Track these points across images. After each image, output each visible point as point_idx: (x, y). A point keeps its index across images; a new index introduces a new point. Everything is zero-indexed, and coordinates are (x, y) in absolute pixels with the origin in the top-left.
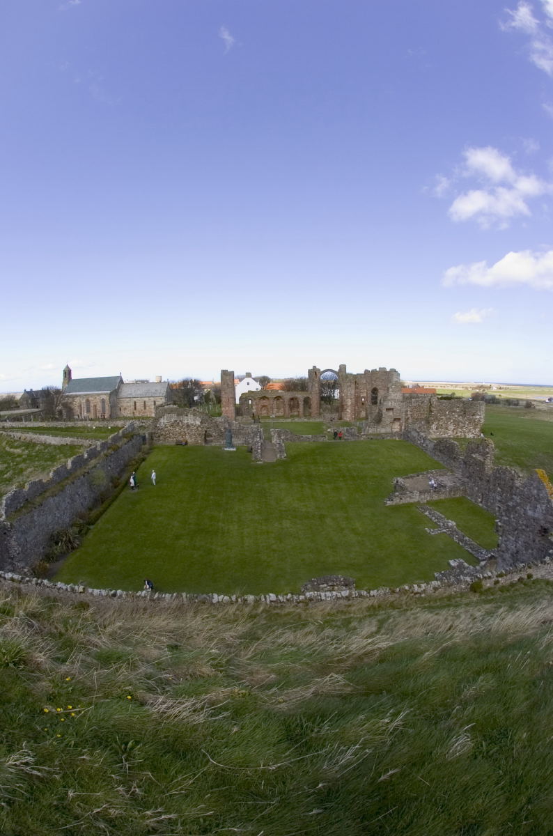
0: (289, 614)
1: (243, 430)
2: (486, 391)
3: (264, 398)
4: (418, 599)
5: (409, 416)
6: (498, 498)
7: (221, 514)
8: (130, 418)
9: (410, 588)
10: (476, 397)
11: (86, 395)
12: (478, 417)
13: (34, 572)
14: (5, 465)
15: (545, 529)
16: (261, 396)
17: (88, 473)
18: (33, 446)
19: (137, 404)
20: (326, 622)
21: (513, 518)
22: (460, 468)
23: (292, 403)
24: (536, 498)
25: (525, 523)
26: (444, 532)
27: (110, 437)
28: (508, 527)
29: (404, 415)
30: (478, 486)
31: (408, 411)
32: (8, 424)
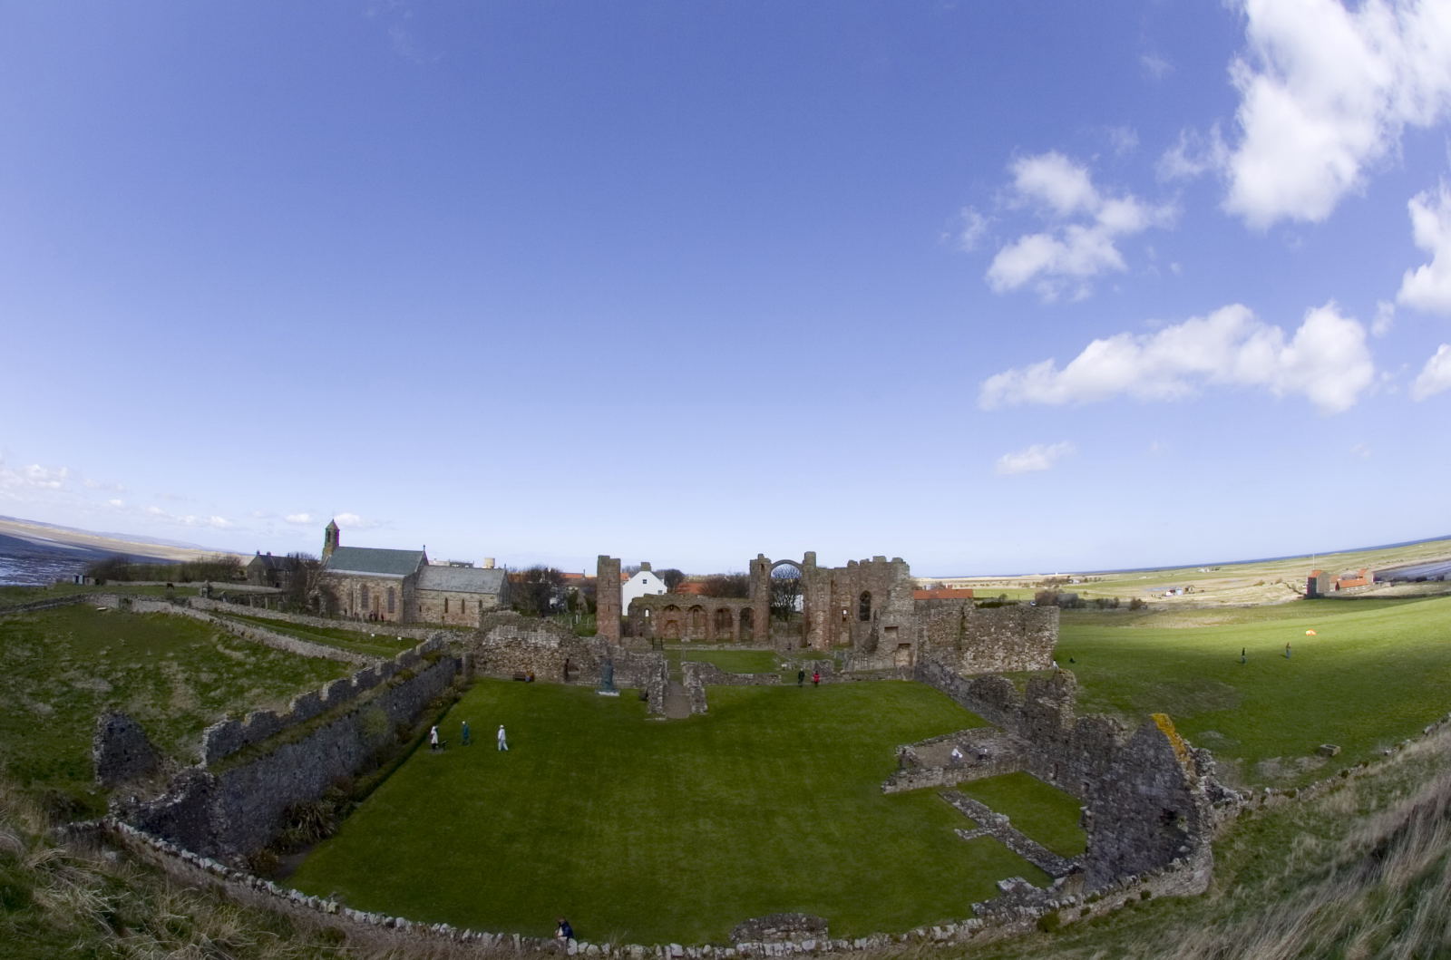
1: (633, 661)
2: (1060, 587)
3: (672, 607)
4: (943, 950)
5: (926, 639)
6: (1085, 769)
7: (590, 804)
8: (436, 627)
9: (928, 932)
10: (1044, 600)
11: (361, 577)
12: (1047, 634)
13: (252, 865)
14: (214, 676)
15: (1170, 813)
16: (667, 605)
17: (357, 712)
18: (265, 651)
19: (450, 603)
21: (1113, 800)
22: (1015, 724)
23: (720, 618)
24: (1152, 763)
25: (1134, 808)
26: (987, 835)
27: (400, 654)
28: (1103, 817)
29: (916, 638)
30: (1047, 752)
31: (922, 630)
32: (225, 606)
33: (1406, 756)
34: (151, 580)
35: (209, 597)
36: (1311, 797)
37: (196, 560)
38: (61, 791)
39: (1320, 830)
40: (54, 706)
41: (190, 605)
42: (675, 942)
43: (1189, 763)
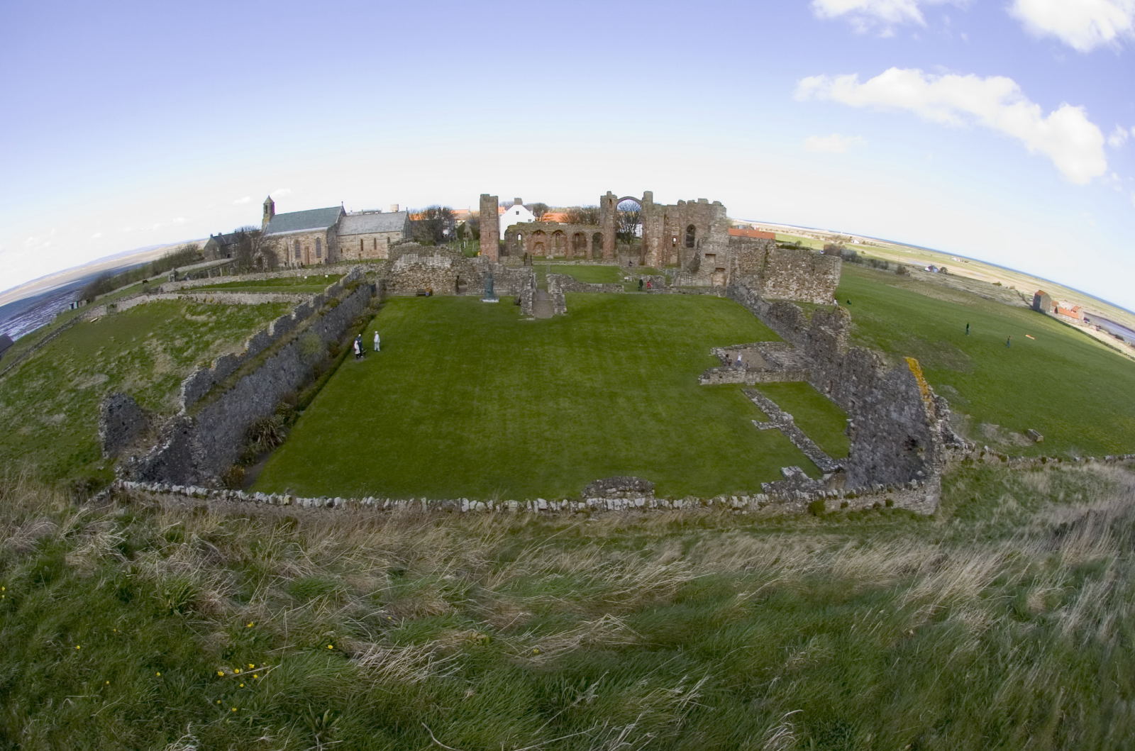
0: (564, 527)
1: (509, 274)
2: (844, 244)
3: (539, 232)
5: (737, 266)
6: (853, 389)
7: (477, 389)
8: (354, 262)
9: (728, 500)
10: (830, 251)
11: (294, 235)
12: (831, 277)
13: (225, 482)
14: (185, 340)
15: (913, 441)
16: (536, 230)
17: (297, 339)
18: (223, 309)
19: (365, 243)
20: (614, 540)
21: (872, 419)
22: (802, 343)
23: (577, 240)
24: (903, 396)
25: (886, 429)
26: (776, 428)
27: (328, 288)
28: (863, 431)
29: (729, 264)
30: (825, 370)
31: (735, 259)
32: (189, 283)
33: (1089, 469)
34: (131, 282)
35: (177, 280)
36: (1018, 467)
37: (163, 257)
38: (77, 478)
39: (1022, 498)
40: (65, 413)
41: (162, 291)
42: (542, 498)
43: (930, 404)
